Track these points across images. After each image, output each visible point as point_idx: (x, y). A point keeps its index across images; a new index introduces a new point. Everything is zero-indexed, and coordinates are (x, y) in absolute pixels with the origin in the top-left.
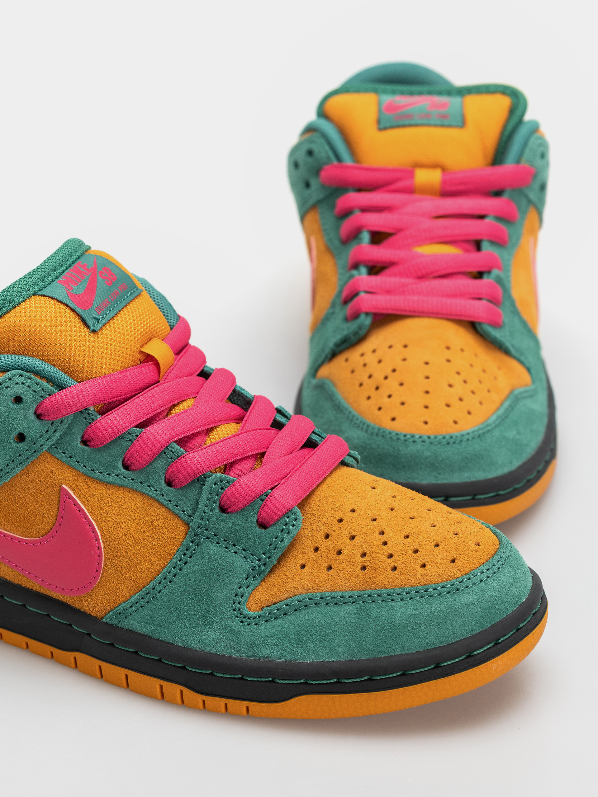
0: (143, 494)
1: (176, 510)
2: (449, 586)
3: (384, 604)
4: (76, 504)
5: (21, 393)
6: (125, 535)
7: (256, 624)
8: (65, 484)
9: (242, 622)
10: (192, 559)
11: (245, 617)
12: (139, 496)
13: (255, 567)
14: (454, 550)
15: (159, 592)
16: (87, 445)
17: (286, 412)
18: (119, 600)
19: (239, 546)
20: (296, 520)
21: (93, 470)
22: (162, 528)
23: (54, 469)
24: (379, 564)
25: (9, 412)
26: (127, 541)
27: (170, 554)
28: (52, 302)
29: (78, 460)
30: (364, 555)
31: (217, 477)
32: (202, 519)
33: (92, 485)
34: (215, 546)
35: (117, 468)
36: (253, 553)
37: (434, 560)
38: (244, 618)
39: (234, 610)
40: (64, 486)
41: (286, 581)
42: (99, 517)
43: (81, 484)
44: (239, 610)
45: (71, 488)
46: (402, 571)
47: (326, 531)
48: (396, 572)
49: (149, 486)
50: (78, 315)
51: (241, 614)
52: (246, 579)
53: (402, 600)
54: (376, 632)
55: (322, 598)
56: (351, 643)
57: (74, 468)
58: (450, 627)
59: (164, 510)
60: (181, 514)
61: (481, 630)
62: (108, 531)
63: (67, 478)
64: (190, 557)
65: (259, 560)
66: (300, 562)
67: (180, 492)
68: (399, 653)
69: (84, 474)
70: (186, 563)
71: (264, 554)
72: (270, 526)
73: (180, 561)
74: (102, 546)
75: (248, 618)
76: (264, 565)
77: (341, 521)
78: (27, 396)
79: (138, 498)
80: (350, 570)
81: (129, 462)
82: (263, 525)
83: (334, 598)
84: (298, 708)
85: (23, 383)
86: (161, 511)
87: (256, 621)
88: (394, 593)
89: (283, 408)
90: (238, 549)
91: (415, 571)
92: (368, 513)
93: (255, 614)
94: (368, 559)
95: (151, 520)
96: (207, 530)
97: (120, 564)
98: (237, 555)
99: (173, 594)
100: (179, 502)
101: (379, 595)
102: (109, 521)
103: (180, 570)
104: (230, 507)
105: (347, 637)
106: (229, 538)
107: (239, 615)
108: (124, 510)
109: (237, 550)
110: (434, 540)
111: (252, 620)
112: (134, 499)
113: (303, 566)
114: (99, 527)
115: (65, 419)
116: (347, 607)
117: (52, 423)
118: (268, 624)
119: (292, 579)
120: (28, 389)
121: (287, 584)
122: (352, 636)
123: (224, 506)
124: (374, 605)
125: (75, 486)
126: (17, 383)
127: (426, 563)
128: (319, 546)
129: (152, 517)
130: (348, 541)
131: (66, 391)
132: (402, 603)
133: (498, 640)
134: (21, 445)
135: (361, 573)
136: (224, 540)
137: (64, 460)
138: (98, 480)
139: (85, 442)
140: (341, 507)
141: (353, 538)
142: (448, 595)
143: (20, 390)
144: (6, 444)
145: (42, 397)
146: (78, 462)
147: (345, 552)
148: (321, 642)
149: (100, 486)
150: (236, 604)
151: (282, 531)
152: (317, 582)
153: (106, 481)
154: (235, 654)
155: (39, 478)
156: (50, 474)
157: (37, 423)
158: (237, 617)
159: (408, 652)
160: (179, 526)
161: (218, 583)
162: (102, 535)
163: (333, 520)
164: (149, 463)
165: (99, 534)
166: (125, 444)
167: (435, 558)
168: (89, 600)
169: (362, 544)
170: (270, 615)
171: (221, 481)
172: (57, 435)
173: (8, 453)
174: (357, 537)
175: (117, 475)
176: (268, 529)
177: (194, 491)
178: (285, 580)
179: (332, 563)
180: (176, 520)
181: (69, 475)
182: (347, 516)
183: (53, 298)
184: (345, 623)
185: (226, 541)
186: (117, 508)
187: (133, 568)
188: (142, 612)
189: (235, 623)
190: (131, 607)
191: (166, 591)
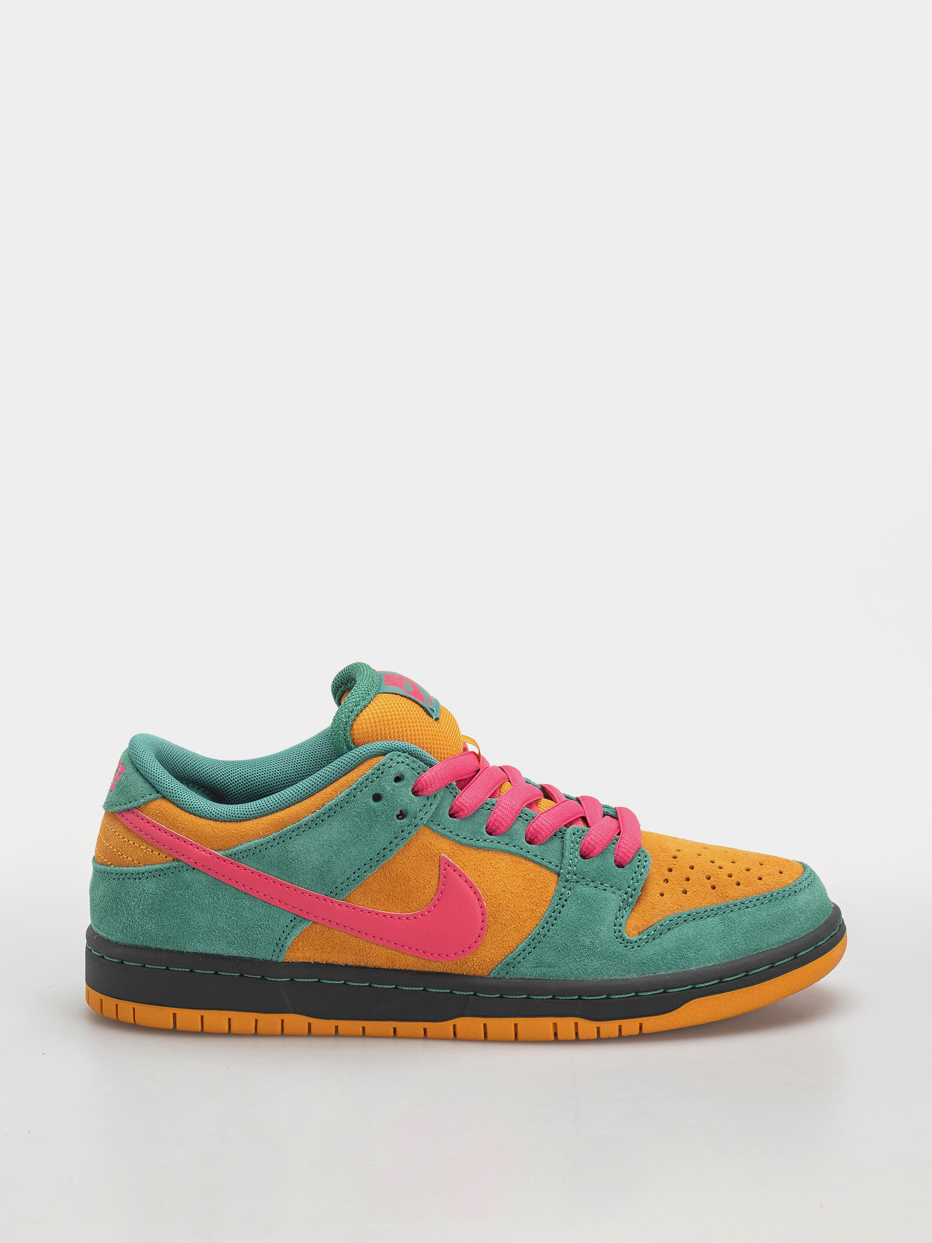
0: (510, 853)
1: (544, 863)
3: (741, 911)
4: (455, 870)
5: (403, 771)
6: (504, 891)
7: (639, 947)
8: (444, 853)
9: (626, 947)
10: (568, 901)
11: (627, 943)
12: (508, 856)
13: (624, 900)
15: (544, 936)
16: (455, 817)
18: (507, 952)
19: (607, 884)
20: (646, 857)
21: (465, 838)
22: (535, 880)
23: (432, 841)
24: (724, 882)
25: (394, 790)
26: (507, 896)
27: (546, 901)
28: (397, 696)
29: (451, 830)
30: (709, 878)
31: (574, 829)
32: (570, 866)
33: (467, 852)
34: (585, 887)
35: (482, 834)
36: (619, 888)
37: (766, 874)
39: (617, 938)
40: (441, 856)
41: (654, 907)
42: (478, 878)
43: (458, 851)
44: (621, 937)
45: (449, 855)
46: (744, 885)
47: (668, 866)
48: (740, 887)
49: (515, 847)
50: (421, 706)
52: (619, 911)
54: (744, 934)
56: (725, 947)
57: (448, 838)
58: (799, 923)
59: (532, 865)
60: (550, 866)
62: (488, 890)
63: (444, 848)
64: (566, 901)
65: (626, 893)
66: (658, 892)
67: (542, 847)
69: (458, 842)
70: (563, 907)
71: (629, 887)
72: (627, 864)
73: (557, 905)
74: (485, 905)
75: (630, 943)
76: (631, 897)
77: (675, 857)
78: (408, 774)
79: (507, 858)
80: (703, 890)
81: (491, 829)
82: (620, 865)
84: (689, 1013)
85: (402, 762)
86: (530, 866)
87: (638, 944)
88: (746, 902)
90: (606, 886)
91: (755, 884)
92: (691, 851)
93: (635, 939)
94: (714, 881)
95: (523, 875)
96: (575, 875)
97: (504, 918)
98: (606, 892)
99: (558, 935)
100: (544, 856)
101: (735, 906)
102: (487, 881)
103: (559, 913)
104: (592, 851)
105: (719, 943)
106: (596, 878)
107: (622, 941)
108: (497, 870)
109: (606, 888)
111: (634, 944)
112: (504, 859)
113: (662, 895)
114: (479, 888)
115: (437, 793)
116: (711, 919)
117: (428, 798)
118: (649, 944)
119: (658, 905)
120: (406, 767)
121: (655, 909)
122: (724, 941)
123: (585, 853)
124: (732, 914)
125: (452, 854)
126: (398, 763)
127: (761, 877)
128: (667, 878)
129: (523, 872)
130: (690, 870)
131: (434, 769)
132: (756, 908)
133: (797, 954)
134: (403, 821)
135: (713, 891)
136: (592, 881)
137: (440, 831)
138: (471, 846)
139: (452, 815)
140: (668, 849)
141: (692, 867)
142: (790, 897)
143: (402, 768)
144: (392, 822)
145: (418, 773)
146: (451, 832)
147: (692, 878)
149: (473, 852)
150: (617, 932)
151: (638, 867)
152: (680, 904)
153: (478, 846)
155: (419, 851)
156: (431, 846)
157: (415, 799)
158: (621, 943)
160: (549, 876)
161: (598, 917)
162: (483, 894)
163: (669, 857)
164: (510, 827)
165: (481, 894)
166: (486, 812)
168: (475, 959)
169: (703, 871)
170: (648, 938)
171: (578, 832)
172: (434, 807)
173: (393, 829)
174: (695, 866)
175: (484, 841)
176: (626, 867)
177: (556, 844)
178: (652, 906)
179: (685, 888)
180: (545, 871)
181: (445, 844)
182: (678, 854)
183: (396, 694)
184: (715, 932)
185: (594, 881)
186: (491, 869)
187: (517, 919)
188: (530, 958)
189: (621, 949)
190: (519, 955)
191: (551, 933)
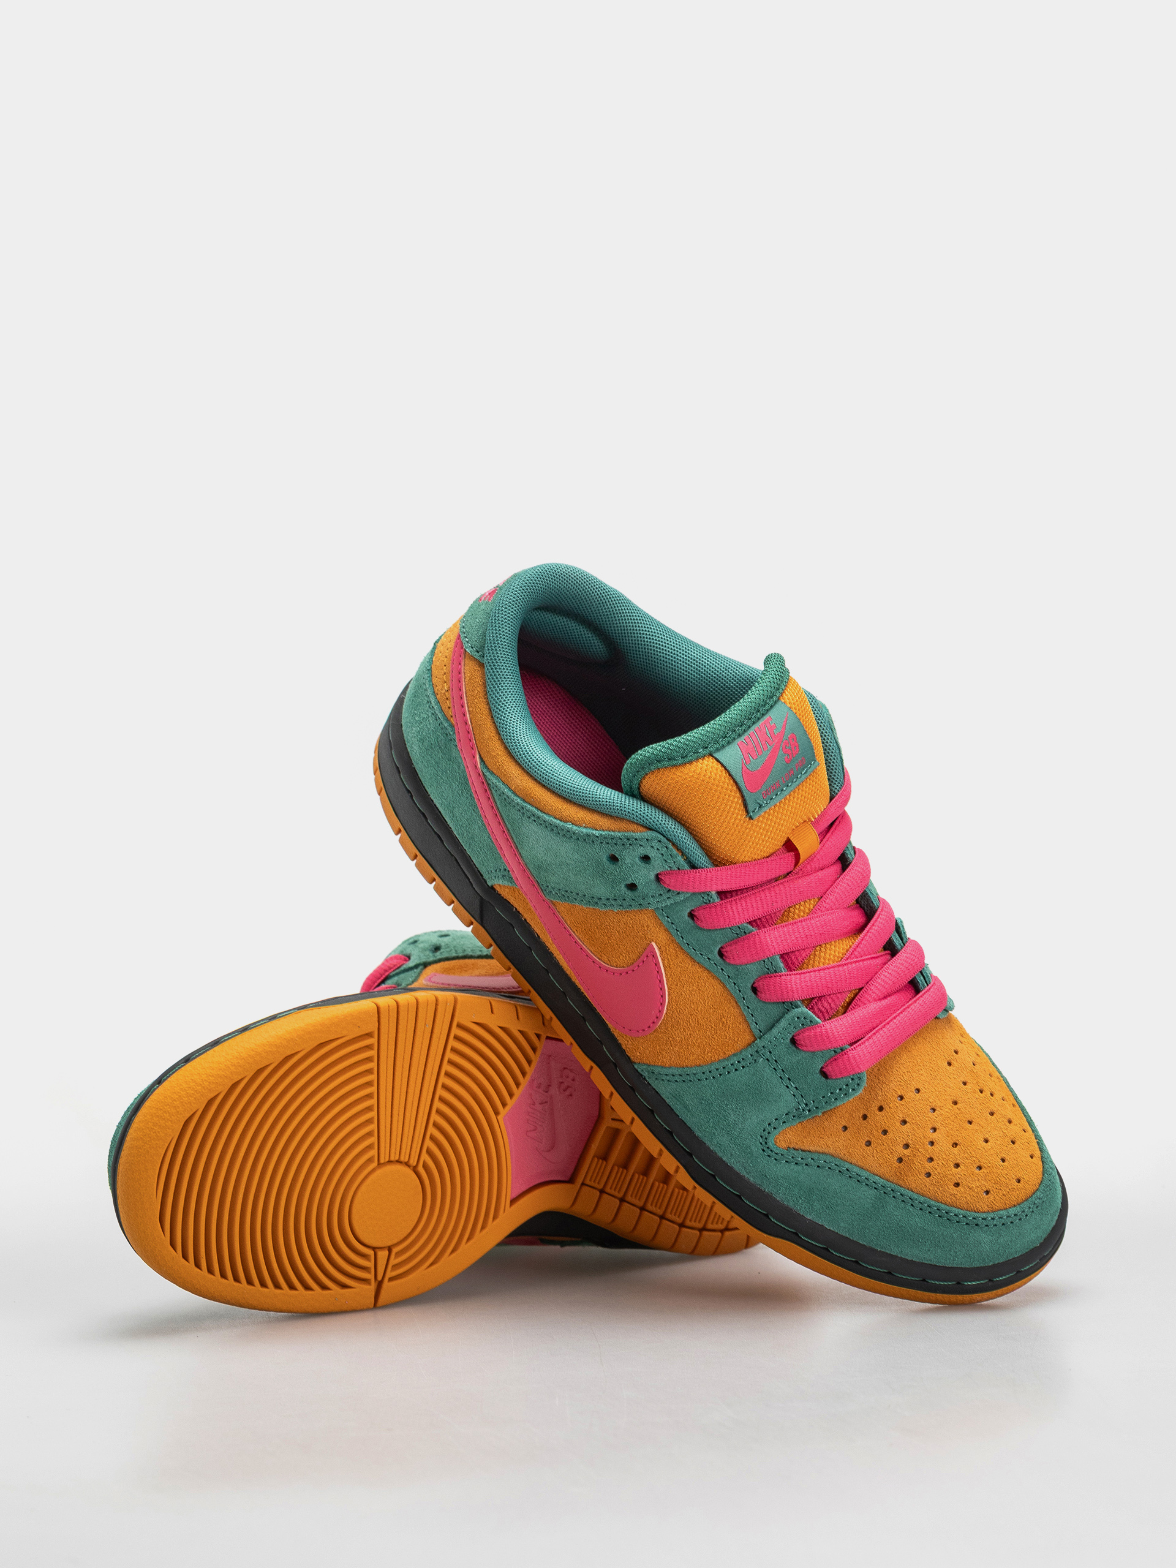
0: (724, 986)
1: (750, 1019)
2: (971, 1218)
3: (902, 1204)
4: (657, 964)
5: (652, 855)
6: (691, 1015)
7: (776, 1159)
8: (656, 943)
9: (763, 1150)
10: (744, 1070)
11: (768, 1148)
12: (721, 988)
13: (799, 1109)
14: (994, 1182)
15: (699, 1080)
16: (693, 920)
17: (904, 933)
18: (660, 1062)
19: (794, 1083)
20: (858, 1085)
21: (688, 944)
22: (729, 1027)
23: (651, 926)
24: (916, 1163)
25: (632, 865)
26: (691, 1022)
27: (725, 1054)
29: (678, 928)
30: (907, 1146)
31: (802, 1013)
32: (771, 1042)
33: (681, 956)
34: (771, 1070)
35: (712, 952)
36: (803, 1096)
37: (969, 1184)
38: (766, 1148)
39: (761, 1137)
40: (654, 944)
41: (822, 1135)
42: (674, 986)
43: (671, 950)
44: (766, 1139)
45: (660, 948)
46: (934, 1181)
47: (883, 1103)
48: (928, 1179)
49: (735, 984)
50: (743, 796)
51: (766, 1143)
52: (786, 1115)
53: (921, 1209)
54: (883, 1227)
55: (847, 1170)
56: (855, 1224)
57: (670, 934)
59: (738, 1012)
60: (753, 1026)
61: (982, 1265)
62: (676, 1002)
63: (660, 939)
64: (743, 1068)
65: (806, 1105)
66: (844, 1123)
67: (761, 1005)
68: (895, 1254)
69: (678, 944)
70: (736, 1070)
71: (813, 1101)
72: (831, 1078)
73: (731, 1065)
74: (665, 1012)
75: (771, 1151)
76: (809, 1111)
77: (901, 1098)
78: (656, 861)
79: (719, 988)
80: (887, 1156)
81: (725, 953)
82: (824, 1075)
83: (859, 1176)
86: (734, 1011)
87: (777, 1157)
88: (916, 1200)
89: (903, 927)
90: (791, 1085)
91: (946, 1187)
92: (931, 1100)
93: (779, 1150)
94: (908, 1154)
95: (722, 1015)
96: (771, 1053)
97: (674, 1036)
98: (787, 1090)
99: (711, 1090)
100: (755, 1014)
101: (901, 1194)
102: (682, 994)
103: (729, 1072)
105: (854, 1217)
106: (787, 1071)
107: (763, 1143)
108: (701, 992)
109: (789, 1086)
110: (979, 1161)
111: (773, 1154)
112: (715, 987)
113: (845, 1128)
114: (669, 995)
115: (683, 893)
116: (866, 1190)
117: (669, 891)
118: (787, 1165)
119: (829, 1137)
120: (660, 856)
121: (821, 1140)
122: (859, 1218)
123: (796, 1041)
124: (892, 1202)
125: (664, 949)
127: (961, 1184)
128: (868, 1115)
129: (724, 1012)
130: (898, 1124)
131: (696, 873)
132: (920, 1212)
134: (629, 893)
135: (896, 1164)
136: (782, 1070)
137: (665, 923)
138: (689, 955)
139: (691, 915)
140: (908, 1082)
141: (904, 1122)
142: (965, 1227)
143: (652, 853)
144: (615, 885)
145: (670, 867)
146: (678, 931)
147: (890, 1135)
148: (827, 1207)
149: (688, 961)
150: (766, 1132)
151: (840, 1090)
152: (851, 1151)
153: (696, 959)
154: (743, 1173)
155: (633, 925)
156: (646, 929)
157: (654, 885)
158: (761, 1144)
159: (903, 1257)
160: (746, 1034)
161: (758, 1105)
162: (669, 1002)
163: (894, 1094)
165: (667, 1001)
166: (731, 934)
167: (971, 1182)
169: (910, 1135)
170: (792, 1159)
171: (805, 1018)
172: (669, 902)
173: (613, 892)
174: (908, 1124)
175: (709, 959)
176: (829, 1081)
177: (775, 1011)
179: (873, 1140)
180: (745, 1026)
181: (663, 936)
182: (910, 1095)
183: (726, 769)
184: (858, 1203)
185: (783, 1071)
186: (695, 987)
187: (684, 1047)
188: (674, 1085)
189: (756, 1149)
190: (666, 1075)
191: (706, 1083)
